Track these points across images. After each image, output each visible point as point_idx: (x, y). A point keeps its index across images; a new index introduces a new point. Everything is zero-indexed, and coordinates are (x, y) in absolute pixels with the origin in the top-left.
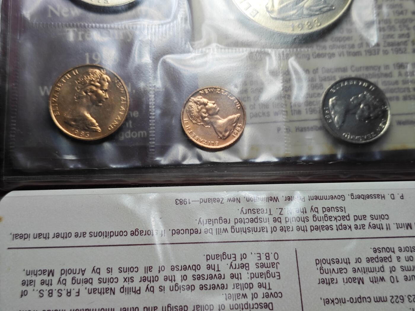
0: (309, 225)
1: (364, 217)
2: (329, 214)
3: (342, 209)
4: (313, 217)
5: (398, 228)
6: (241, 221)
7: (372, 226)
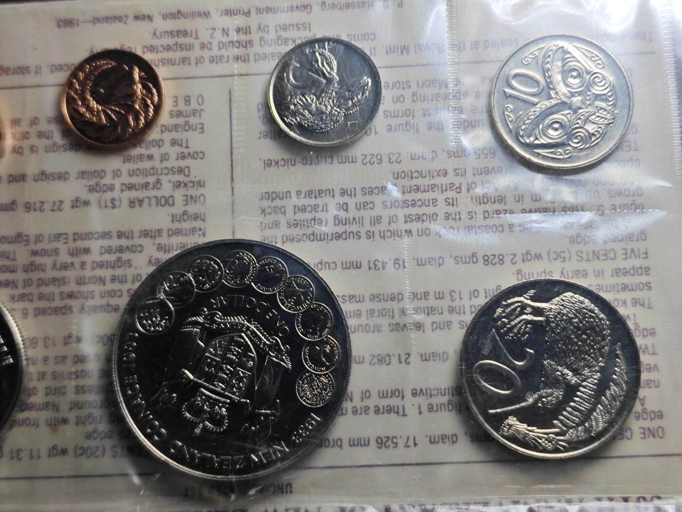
0: (251, 52)
4: (261, 40)
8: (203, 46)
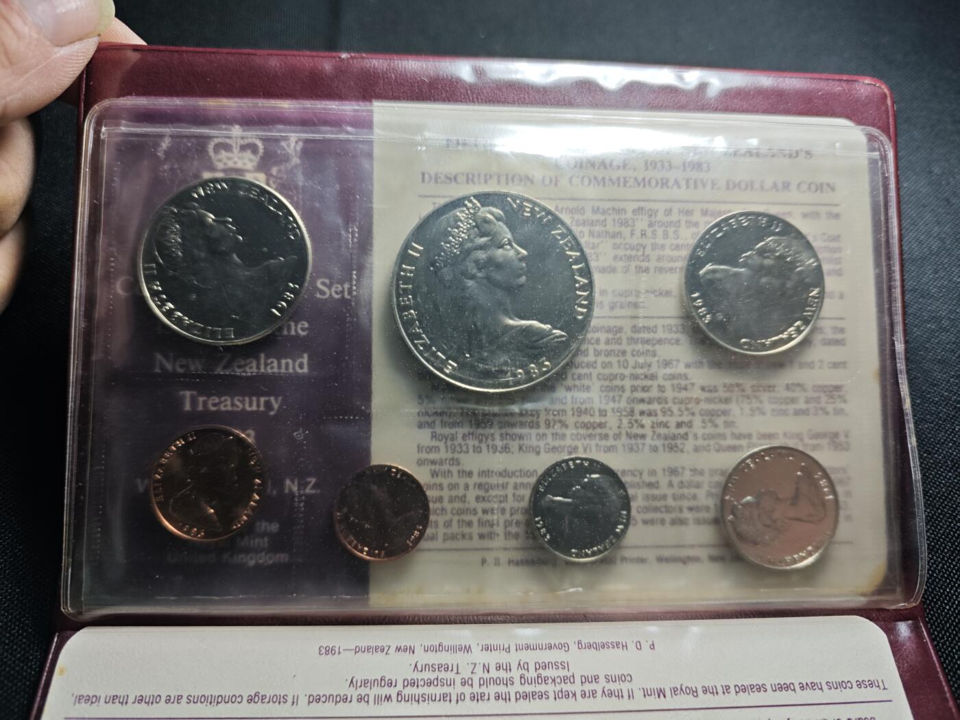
0: (512, 690)
1: (596, 678)
2: (544, 673)
3: (564, 665)
4: (521, 678)
5: (645, 696)
6: (413, 683)
7: (606, 693)
8: (464, 683)
